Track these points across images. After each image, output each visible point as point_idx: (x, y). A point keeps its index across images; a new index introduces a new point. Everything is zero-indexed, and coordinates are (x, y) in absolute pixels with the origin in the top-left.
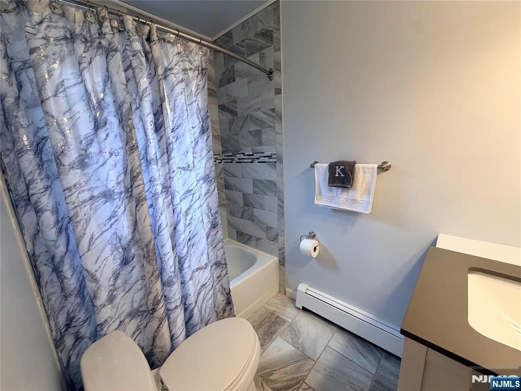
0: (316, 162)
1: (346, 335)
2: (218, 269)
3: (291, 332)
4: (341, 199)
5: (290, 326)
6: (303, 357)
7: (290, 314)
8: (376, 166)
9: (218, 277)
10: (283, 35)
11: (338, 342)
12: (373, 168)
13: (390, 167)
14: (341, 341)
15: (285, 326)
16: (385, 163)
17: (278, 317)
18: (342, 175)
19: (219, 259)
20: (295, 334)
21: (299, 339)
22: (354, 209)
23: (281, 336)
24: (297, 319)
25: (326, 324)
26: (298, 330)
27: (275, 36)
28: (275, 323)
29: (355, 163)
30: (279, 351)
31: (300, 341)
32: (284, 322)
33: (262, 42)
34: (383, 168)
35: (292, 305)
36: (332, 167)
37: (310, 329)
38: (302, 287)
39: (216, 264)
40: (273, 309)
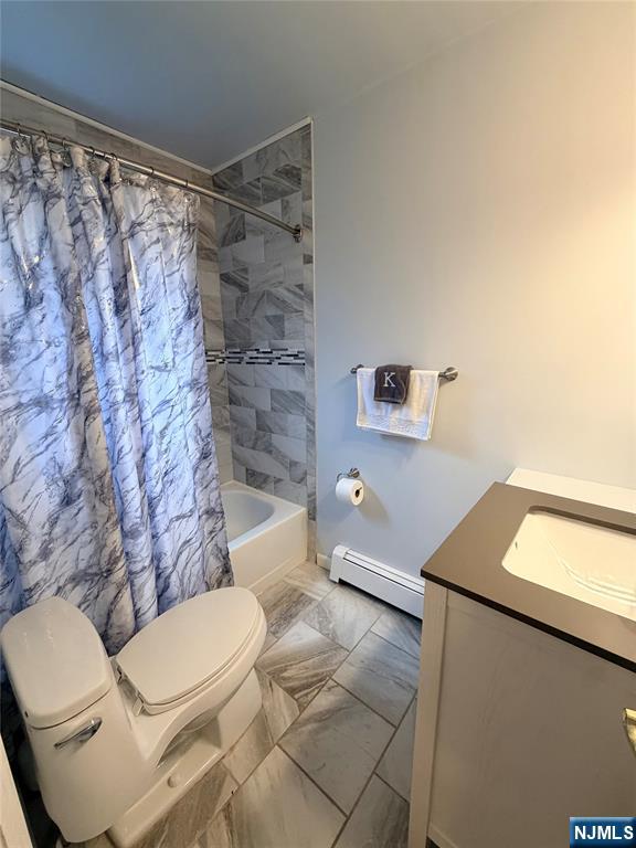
0: (360, 366)
1: (398, 617)
2: (210, 521)
3: (319, 613)
4: (392, 420)
5: (319, 606)
6: (333, 645)
7: (322, 590)
8: (437, 373)
9: (211, 532)
10: (315, 176)
11: (385, 625)
12: (433, 376)
13: (456, 374)
14: (390, 625)
15: (311, 607)
16: (449, 369)
17: (303, 594)
18: (393, 385)
19: (213, 504)
20: (324, 614)
21: (330, 622)
22: (409, 435)
23: (304, 620)
24: (331, 596)
25: (371, 602)
26: (330, 612)
27: (303, 176)
28: (297, 602)
29: (409, 368)
30: (301, 639)
31: (331, 626)
32: (311, 600)
33: (285, 183)
34: (447, 377)
35: (325, 578)
36: (379, 374)
37: (348, 610)
38: (339, 551)
39: (207, 512)
40: (297, 583)
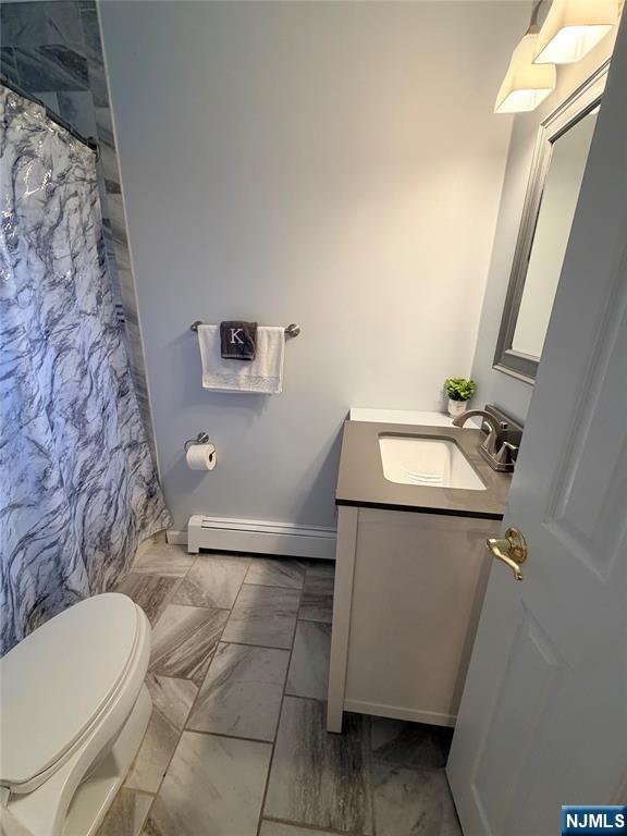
0: (198, 323)
1: (264, 561)
3: (188, 589)
4: (243, 379)
5: (185, 582)
6: (213, 612)
7: (181, 565)
8: (283, 329)
11: (255, 572)
12: (280, 333)
13: (298, 331)
14: (260, 571)
15: (176, 587)
16: (293, 326)
17: (161, 578)
18: (241, 342)
20: (191, 587)
21: (202, 593)
22: (260, 390)
23: (172, 602)
24: (194, 568)
25: (237, 558)
26: (198, 583)
28: (158, 588)
29: (256, 325)
30: (175, 621)
31: (204, 596)
32: (173, 581)
34: (291, 333)
35: (182, 553)
36: (225, 329)
37: (215, 573)
40: (151, 570)
